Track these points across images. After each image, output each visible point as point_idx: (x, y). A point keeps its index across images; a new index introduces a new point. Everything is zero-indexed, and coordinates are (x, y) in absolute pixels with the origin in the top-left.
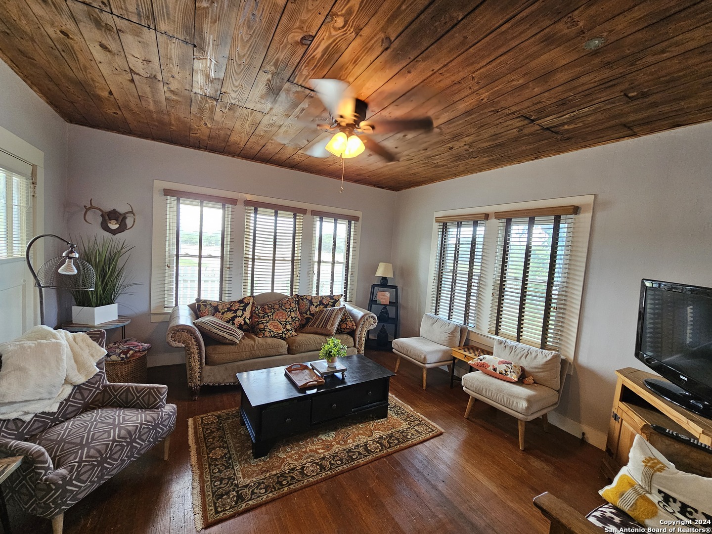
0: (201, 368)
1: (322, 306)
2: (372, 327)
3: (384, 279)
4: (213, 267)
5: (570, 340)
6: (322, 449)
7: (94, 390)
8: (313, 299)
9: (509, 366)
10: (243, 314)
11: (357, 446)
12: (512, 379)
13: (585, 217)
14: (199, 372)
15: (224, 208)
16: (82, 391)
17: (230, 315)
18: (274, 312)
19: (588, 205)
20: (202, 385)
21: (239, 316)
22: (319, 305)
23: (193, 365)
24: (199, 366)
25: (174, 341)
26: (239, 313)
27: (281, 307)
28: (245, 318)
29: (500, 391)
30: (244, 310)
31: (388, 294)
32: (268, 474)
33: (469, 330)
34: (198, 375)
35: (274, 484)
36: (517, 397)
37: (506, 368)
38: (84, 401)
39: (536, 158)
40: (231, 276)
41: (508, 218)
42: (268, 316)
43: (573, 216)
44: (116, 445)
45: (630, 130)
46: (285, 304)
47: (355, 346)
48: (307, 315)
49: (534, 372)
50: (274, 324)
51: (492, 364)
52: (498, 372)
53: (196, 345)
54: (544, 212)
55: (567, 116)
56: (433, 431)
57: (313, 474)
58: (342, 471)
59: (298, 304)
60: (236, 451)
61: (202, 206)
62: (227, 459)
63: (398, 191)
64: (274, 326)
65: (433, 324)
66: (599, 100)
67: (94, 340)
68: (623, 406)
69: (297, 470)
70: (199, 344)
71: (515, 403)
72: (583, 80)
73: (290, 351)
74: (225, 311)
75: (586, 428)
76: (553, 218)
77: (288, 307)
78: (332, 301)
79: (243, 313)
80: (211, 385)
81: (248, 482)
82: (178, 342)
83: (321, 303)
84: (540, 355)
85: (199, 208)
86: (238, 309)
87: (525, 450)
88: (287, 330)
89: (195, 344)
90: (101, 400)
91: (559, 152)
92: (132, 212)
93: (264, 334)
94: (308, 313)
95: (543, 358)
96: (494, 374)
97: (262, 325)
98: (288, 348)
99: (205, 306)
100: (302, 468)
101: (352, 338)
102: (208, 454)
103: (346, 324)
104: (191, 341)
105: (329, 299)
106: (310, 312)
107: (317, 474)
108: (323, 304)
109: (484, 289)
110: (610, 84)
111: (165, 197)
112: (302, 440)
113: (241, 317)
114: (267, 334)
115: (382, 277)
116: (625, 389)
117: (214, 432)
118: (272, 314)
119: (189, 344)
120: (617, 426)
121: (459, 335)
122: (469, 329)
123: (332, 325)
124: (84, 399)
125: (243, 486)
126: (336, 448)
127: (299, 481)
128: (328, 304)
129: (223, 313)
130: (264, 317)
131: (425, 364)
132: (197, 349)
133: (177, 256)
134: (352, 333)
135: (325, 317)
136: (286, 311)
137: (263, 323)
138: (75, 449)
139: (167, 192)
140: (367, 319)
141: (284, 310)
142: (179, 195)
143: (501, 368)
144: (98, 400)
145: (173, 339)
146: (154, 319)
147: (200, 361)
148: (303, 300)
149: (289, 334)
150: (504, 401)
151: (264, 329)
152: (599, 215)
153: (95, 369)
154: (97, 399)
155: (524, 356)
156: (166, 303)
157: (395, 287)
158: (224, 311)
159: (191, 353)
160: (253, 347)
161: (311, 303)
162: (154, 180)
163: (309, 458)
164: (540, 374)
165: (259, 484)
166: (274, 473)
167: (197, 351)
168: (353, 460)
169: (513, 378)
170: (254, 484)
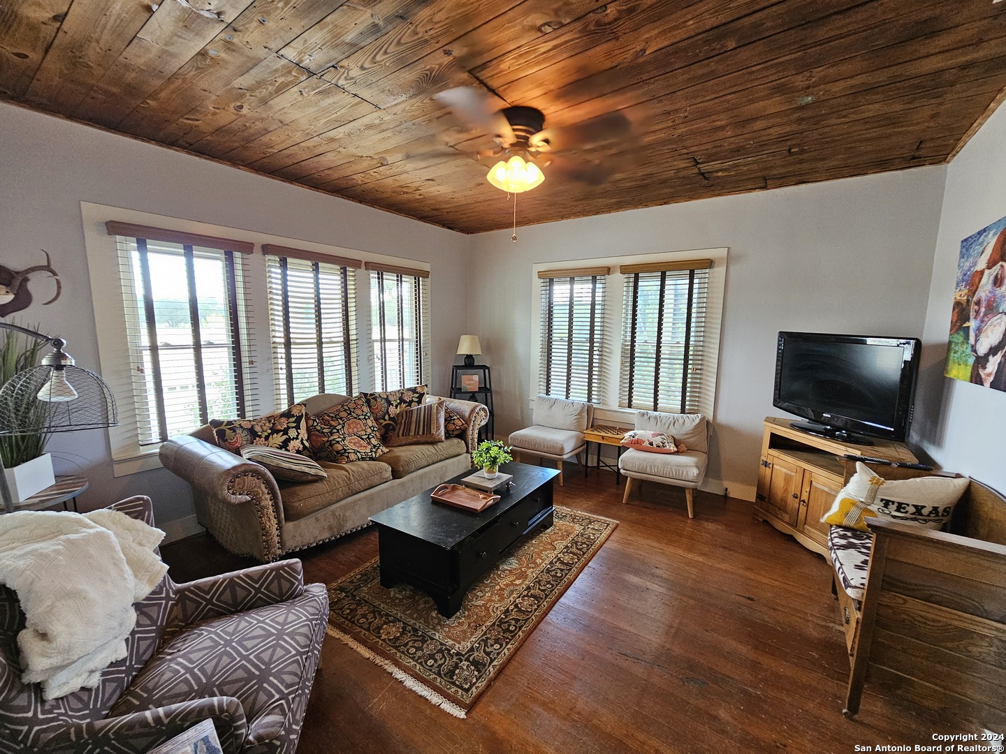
0: (280, 528)
1: (403, 405)
2: (483, 423)
3: (469, 358)
4: (219, 364)
5: (708, 400)
6: (517, 579)
7: (164, 602)
8: (390, 396)
9: (663, 437)
10: (299, 434)
11: (551, 563)
12: (671, 450)
13: (719, 272)
14: (277, 536)
15: (227, 258)
16: (144, 609)
17: (278, 439)
18: (344, 424)
19: (721, 259)
20: (284, 554)
21: (294, 438)
22: (400, 404)
23: (268, 526)
24: (276, 526)
25: (233, 494)
26: (292, 433)
27: (350, 414)
28: (302, 440)
29: (665, 464)
30: (298, 427)
31: (476, 378)
32: (484, 628)
33: (595, 409)
34: (276, 539)
35: (502, 634)
36: (686, 466)
37: (662, 440)
38: (156, 625)
39: (665, 203)
40: (254, 375)
41: (635, 273)
42: (338, 430)
43: (707, 270)
44: (306, 658)
45: (765, 182)
46: (354, 409)
47: (468, 452)
48: (385, 420)
49: (684, 439)
50: (353, 441)
51: (646, 439)
52: (655, 446)
53: (268, 494)
54: (677, 266)
55: (730, 163)
56: (608, 524)
57: (534, 608)
58: (560, 593)
59: (370, 407)
60: (414, 619)
62: (412, 633)
63: (472, 233)
64: (354, 444)
65: (552, 406)
66: (765, 152)
67: (136, 518)
68: (773, 452)
69: (512, 610)
70: (272, 491)
71: (685, 472)
72: (772, 131)
73: (396, 475)
74: (269, 434)
75: (726, 484)
76: (688, 272)
77: (360, 413)
78: (417, 395)
79: (298, 432)
80: (298, 549)
81: (469, 644)
82: (240, 494)
83: (402, 400)
84: (687, 420)
85: (183, 261)
86: (289, 428)
87: (694, 517)
88: (375, 446)
89: (266, 491)
90: (181, 616)
91: (691, 198)
93: (348, 457)
94: (387, 417)
95: (691, 423)
96: (651, 449)
97: (338, 445)
98: (392, 471)
99: (233, 430)
100: (516, 606)
101: (463, 442)
102: (380, 637)
103: (454, 424)
104: (260, 487)
105: (411, 393)
106: (389, 415)
107: (538, 606)
108: (405, 402)
109: (608, 357)
110: (786, 138)
111: (109, 237)
112: (486, 577)
113: (297, 438)
114: (353, 457)
115: (467, 355)
116: (773, 436)
117: (356, 610)
118: (343, 427)
119: (258, 494)
120: (768, 471)
121: (585, 414)
122: (595, 406)
123: (438, 428)
124: (154, 622)
125: (468, 652)
126: (532, 574)
127: (526, 620)
128: (412, 401)
129: (267, 438)
130: (332, 434)
131: (562, 455)
132: (271, 500)
134: (462, 435)
135: (422, 418)
136: (359, 419)
137: (338, 442)
138: (252, 687)
139: (115, 228)
140: (478, 413)
141: (356, 418)
142: (140, 233)
143: (657, 441)
144: (176, 617)
145: (231, 491)
146: (119, 470)
147: (278, 517)
148: (376, 400)
149: (379, 451)
150: (672, 473)
151: (345, 450)
152: (732, 268)
153: (162, 567)
154: (172, 617)
155: (672, 424)
156: (140, 437)
157: (484, 367)
158: (266, 434)
159: (263, 508)
160: (349, 479)
161: (389, 403)
162: (81, 202)
163: (513, 593)
164: (692, 439)
165: (486, 641)
166: (488, 624)
167: (270, 503)
168: (561, 578)
169: (672, 448)
170: (479, 644)
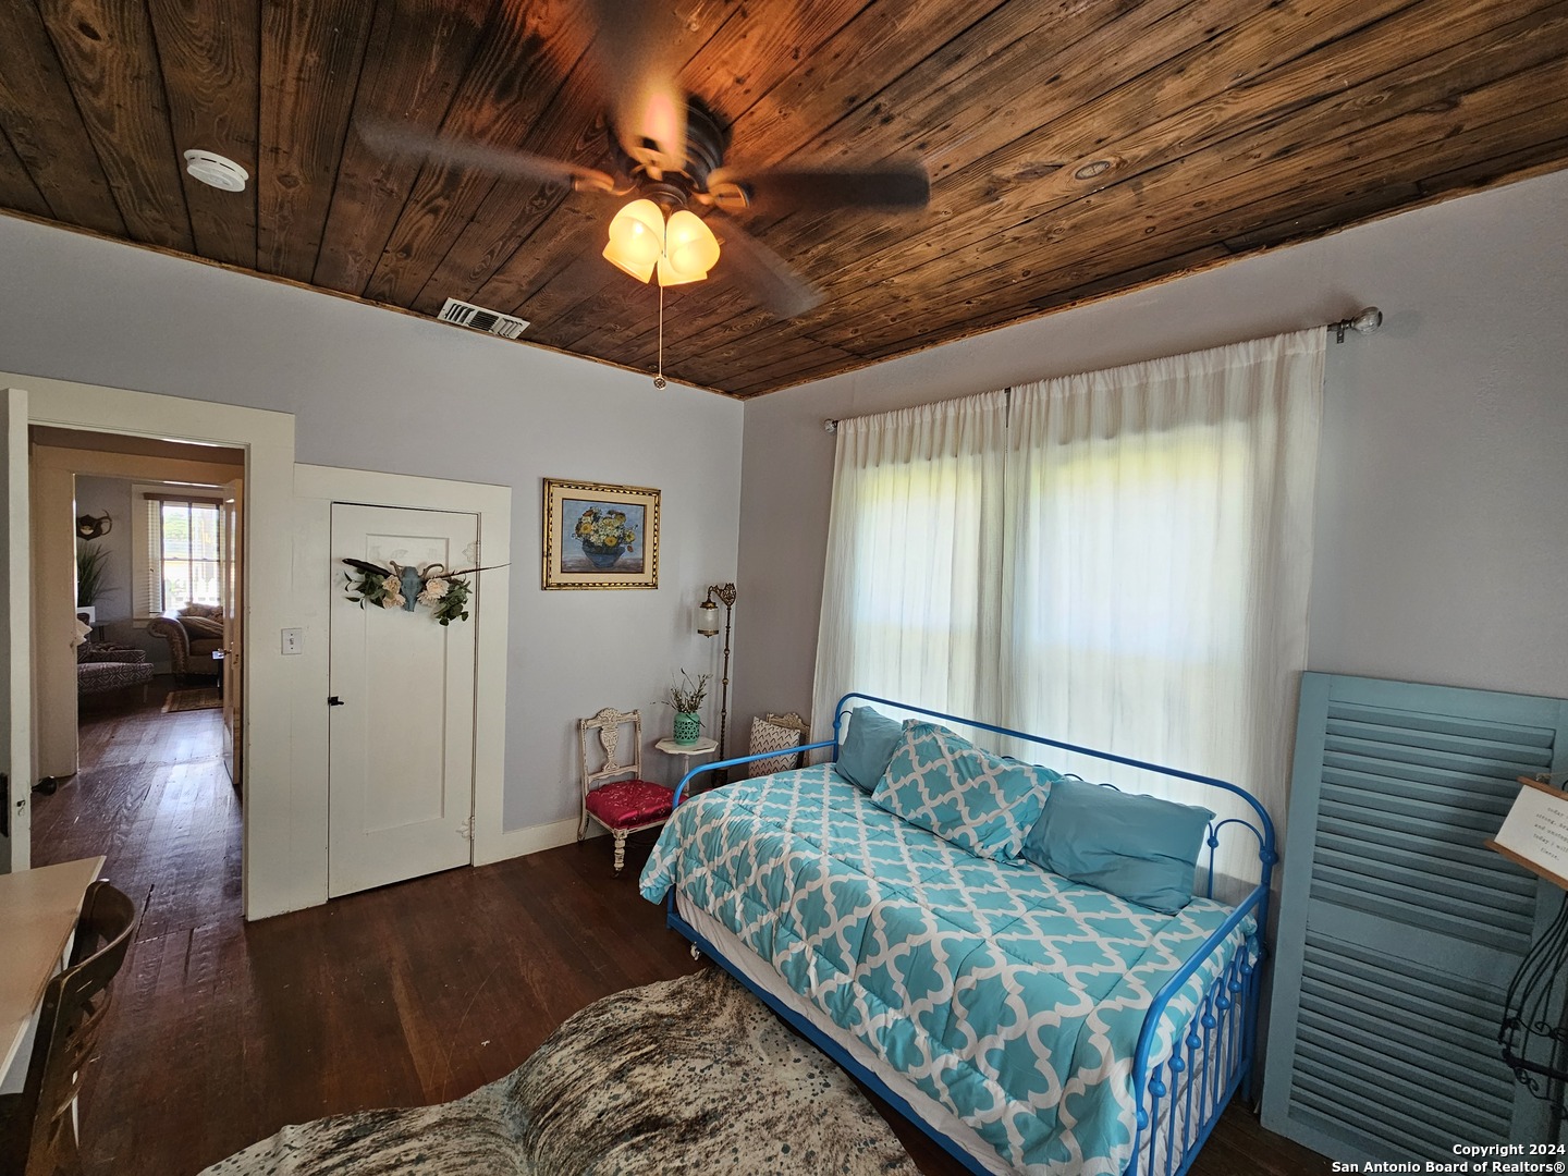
0: (185, 657)
14: (183, 661)
15: (218, 508)
20: (187, 673)
23: (176, 654)
24: (183, 656)
25: (156, 632)
53: (180, 636)
61: (190, 506)
70: (183, 638)
82: (160, 633)
85: (187, 509)
92: (108, 517)
111: (144, 501)
119: (171, 635)
132: (181, 643)
133: (163, 560)
139: (148, 496)
142: (163, 498)
146: (137, 625)
147: (184, 650)
159: (174, 644)
162: (134, 486)
